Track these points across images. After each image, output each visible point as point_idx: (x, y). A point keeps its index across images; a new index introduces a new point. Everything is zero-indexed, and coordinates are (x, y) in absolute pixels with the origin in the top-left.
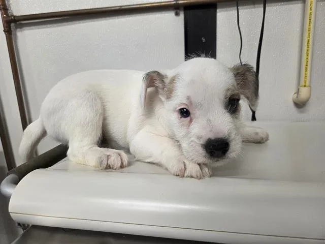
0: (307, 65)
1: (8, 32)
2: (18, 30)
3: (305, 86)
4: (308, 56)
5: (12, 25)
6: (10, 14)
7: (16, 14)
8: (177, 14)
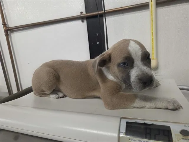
0: (153, 47)
1: (7, 35)
2: (12, 33)
3: (153, 59)
4: (153, 41)
5: (9, 32)
6: (7, 27)
7: (10, 26)
8: (83, 21)
